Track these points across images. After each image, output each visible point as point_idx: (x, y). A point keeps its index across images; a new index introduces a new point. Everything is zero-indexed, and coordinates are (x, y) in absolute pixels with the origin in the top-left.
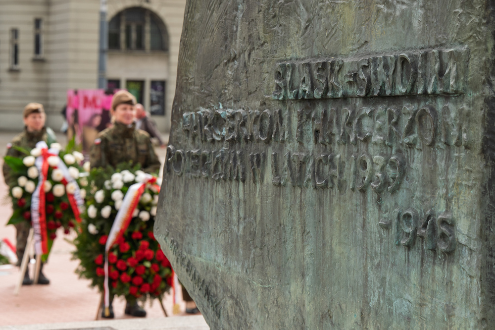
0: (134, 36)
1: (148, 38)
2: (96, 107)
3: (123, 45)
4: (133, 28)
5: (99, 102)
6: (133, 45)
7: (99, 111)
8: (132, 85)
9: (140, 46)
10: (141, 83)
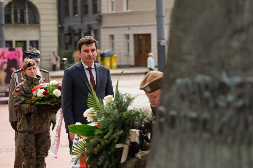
0: (19, 15)
1: (27, 16)
2: (4, 58)
3: (13, 22)
4: (19, 11)
5: (6, 56)
6: (19, 21)
7: (6, 60)
8: (19, 44)
9: (23, 21)
10: (25, 42)
